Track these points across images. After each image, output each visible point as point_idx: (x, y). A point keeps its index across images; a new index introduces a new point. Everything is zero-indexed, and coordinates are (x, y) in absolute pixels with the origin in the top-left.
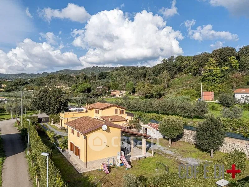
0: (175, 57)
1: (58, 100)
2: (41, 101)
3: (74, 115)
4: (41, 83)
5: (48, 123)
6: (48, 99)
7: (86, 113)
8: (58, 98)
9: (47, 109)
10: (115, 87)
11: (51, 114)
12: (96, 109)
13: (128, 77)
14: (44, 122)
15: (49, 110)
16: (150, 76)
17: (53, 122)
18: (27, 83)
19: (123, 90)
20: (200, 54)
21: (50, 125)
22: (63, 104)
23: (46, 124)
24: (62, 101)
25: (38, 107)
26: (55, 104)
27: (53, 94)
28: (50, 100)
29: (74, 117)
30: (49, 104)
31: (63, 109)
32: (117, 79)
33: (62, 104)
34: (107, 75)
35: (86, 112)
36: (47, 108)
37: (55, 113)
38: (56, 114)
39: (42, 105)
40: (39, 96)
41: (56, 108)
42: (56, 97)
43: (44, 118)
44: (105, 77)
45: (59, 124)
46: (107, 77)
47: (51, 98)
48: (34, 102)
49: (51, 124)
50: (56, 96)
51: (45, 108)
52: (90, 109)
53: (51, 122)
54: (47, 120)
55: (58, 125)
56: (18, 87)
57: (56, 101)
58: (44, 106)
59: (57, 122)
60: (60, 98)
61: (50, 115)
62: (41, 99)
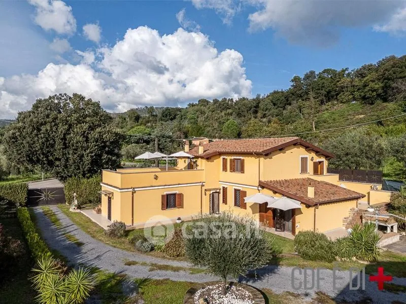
0: (317, 73)
1: (94, 134)
2: (37, 135)
3: (156, 177)
5: (60, 205)
6: (62, 128)
7: (190, 172)
9: (57, 163)
10: (198, 132)
11: (71, 176)
12: (229, 158)
13: (223, 114)
14: (47, 202)
15: (66, 166)
16: (267, 109)
17: (76, 202)
19: (215, 137)
20: (381, 60)
21: (68, 214)
22: (109, 147)
23: (53, 208)
24: (106, 137)
25: (28, 156)
26: (85, 145)
27: (75, 116)
29: (155, 183)
30: (65, 144)
31: (107, 163)
32: (199, 119)
33: (105, 146)
34: (178, 113)
35: (190, 167)
36: (59, 160)
37: (84, 175)
38: (88, 178)
39: (42, 149)
40: (31, 121)
41: (87, 160)
42: (85, 126)
43: (49, 189)
44: (174, 118)
45: (99, 211)
46: (177, 117)
47: (70, 126)
48: (15, 138)
49: (71, 210)
50: (86, 122)
51: (51, 158)
52: (209, 158)
53: (70, 204)
54: (59, 198)
55: (94, 212)
57: (87, 138)
58: (48, 152)
59: (90, 202)
60: (98, 130)
61: (70, 180)
62: (39, 130)
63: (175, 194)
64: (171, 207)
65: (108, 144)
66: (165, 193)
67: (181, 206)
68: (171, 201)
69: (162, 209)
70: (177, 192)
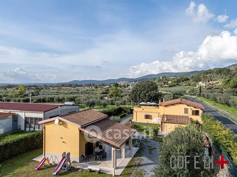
3: (143, 109)
4: (198, 78)
8: (147, 92)
18: (188, 79)
24: (152, 95)
28: (140, 94)
29: (143, 111)
33: (152, 98)
50: (145, 90)
56: (179, 83)
63: (149, 115)
64: (148, 118)
65: (152, 97)
66: (146, 114)
67: (151, 119)
68: (147, 117)
69: (145, 118)
70: (150, 115)
